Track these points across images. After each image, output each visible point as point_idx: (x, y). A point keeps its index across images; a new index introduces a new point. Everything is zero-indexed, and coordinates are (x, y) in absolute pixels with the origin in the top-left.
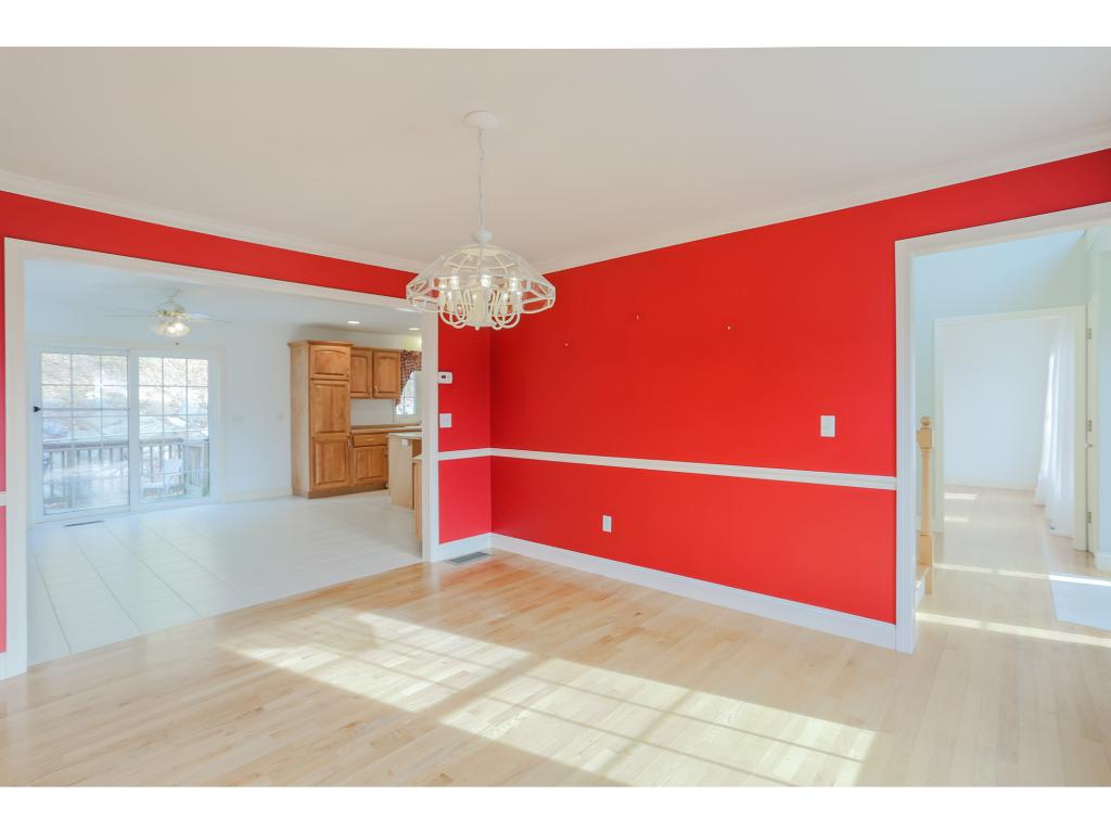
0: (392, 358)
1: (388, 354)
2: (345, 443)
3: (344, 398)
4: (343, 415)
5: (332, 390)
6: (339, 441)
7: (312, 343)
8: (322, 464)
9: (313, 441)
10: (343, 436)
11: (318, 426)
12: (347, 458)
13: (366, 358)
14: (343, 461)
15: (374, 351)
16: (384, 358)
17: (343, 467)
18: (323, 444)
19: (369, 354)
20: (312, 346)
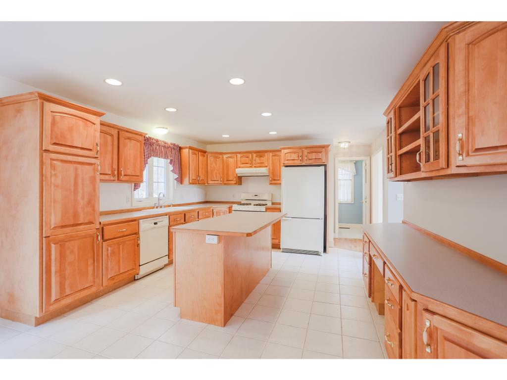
0: (137, 140)
1: (134, 135)
2: (93, 237)
3: (93, 180)
4: (92, 201)
5: (76, 169)
6: (85, 237)
7: (45, 99)
8: (61, 272)
9: (46, 240)
10: (91, 229)
11: (54, 219)
12: (96, 256)
13: (112, 136)
14: (90, 262)
15: (120, 130)
16: (129, 139)
17: (90, 269)
18: (61, 243)
19: (115, 132)
20: (46, 104)
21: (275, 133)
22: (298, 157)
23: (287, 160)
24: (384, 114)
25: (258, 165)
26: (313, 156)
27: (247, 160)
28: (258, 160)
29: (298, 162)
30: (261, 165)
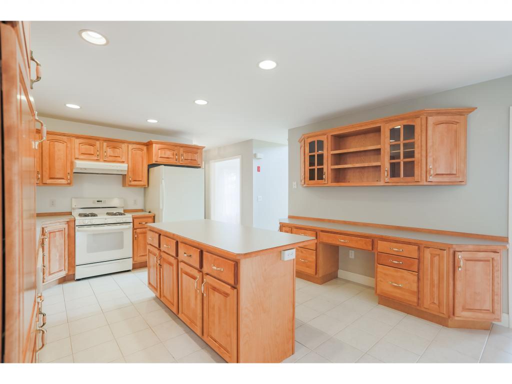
21: (156, 121)
22: (173, 155)
23: (161, 157)
24: (299, 141)
25: (111, 159)
26: (190, 156)
27: (91, 149)
28: (110, 152)
29: (173, 161)
30: (115, 159)
